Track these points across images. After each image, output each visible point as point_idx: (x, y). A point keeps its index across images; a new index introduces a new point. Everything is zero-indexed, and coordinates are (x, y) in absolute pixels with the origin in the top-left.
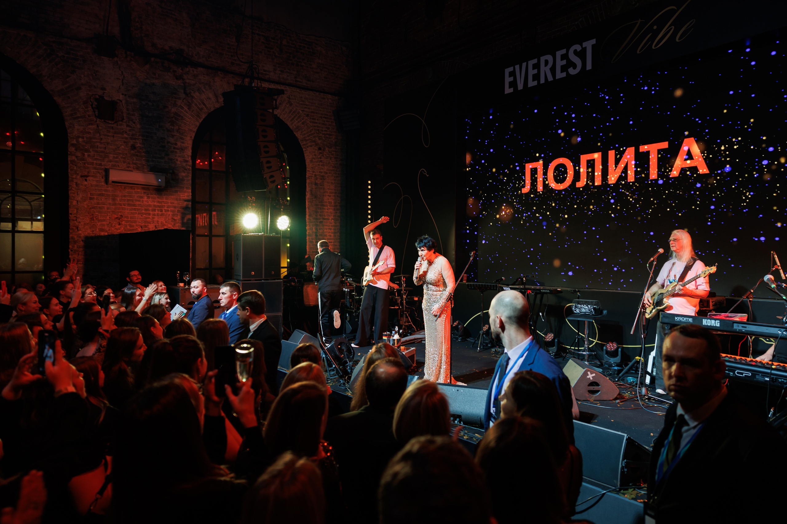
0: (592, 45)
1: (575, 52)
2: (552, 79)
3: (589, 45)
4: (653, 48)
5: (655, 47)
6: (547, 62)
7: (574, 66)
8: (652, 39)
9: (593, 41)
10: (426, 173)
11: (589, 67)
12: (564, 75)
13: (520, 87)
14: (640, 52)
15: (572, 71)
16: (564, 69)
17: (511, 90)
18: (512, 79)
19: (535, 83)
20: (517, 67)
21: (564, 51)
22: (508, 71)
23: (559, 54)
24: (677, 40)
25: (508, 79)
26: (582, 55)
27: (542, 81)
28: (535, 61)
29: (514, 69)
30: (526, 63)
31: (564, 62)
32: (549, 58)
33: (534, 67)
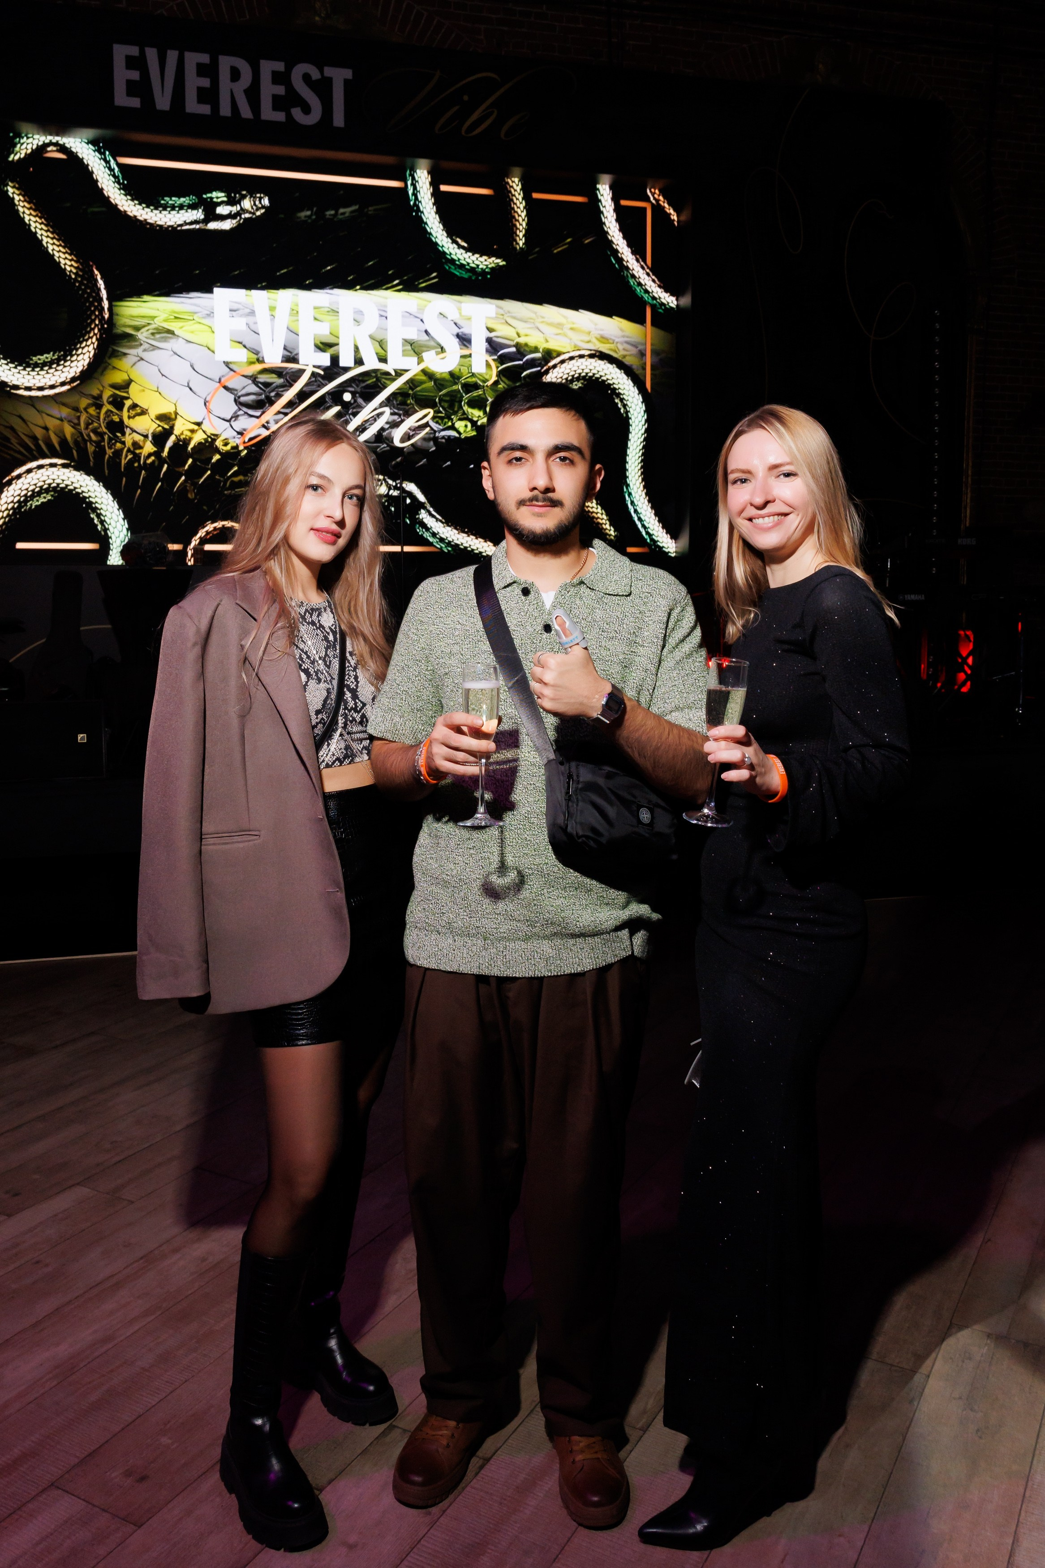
0: (346, 82)
1: (306, 78)
2: (251, 116)
3: (339, 76)
4: (464, 133)
6: (235, 75)
7: (307, 109)
8: (461, 117)
9: (348, 74)
11: (339, 120)
12: (280, 117)
13: (163, 102)
14: (442, 132)
15: (296, 113)
16: (278, 103)
17: (135, 103)
18: (135, 75)
19: (206, 109)
20: (152, 54)
21: (280, 66)
22: (121, 52)
23: (268, 67)
24: (502, 135)
25: (122, 75)
26: (323, 88)
27: (225, 110)
28: (205, 58)
29: (142, 53)
30: (177, 52)
31: (280, 90)
32: (244, 67)
33: (202, 70)
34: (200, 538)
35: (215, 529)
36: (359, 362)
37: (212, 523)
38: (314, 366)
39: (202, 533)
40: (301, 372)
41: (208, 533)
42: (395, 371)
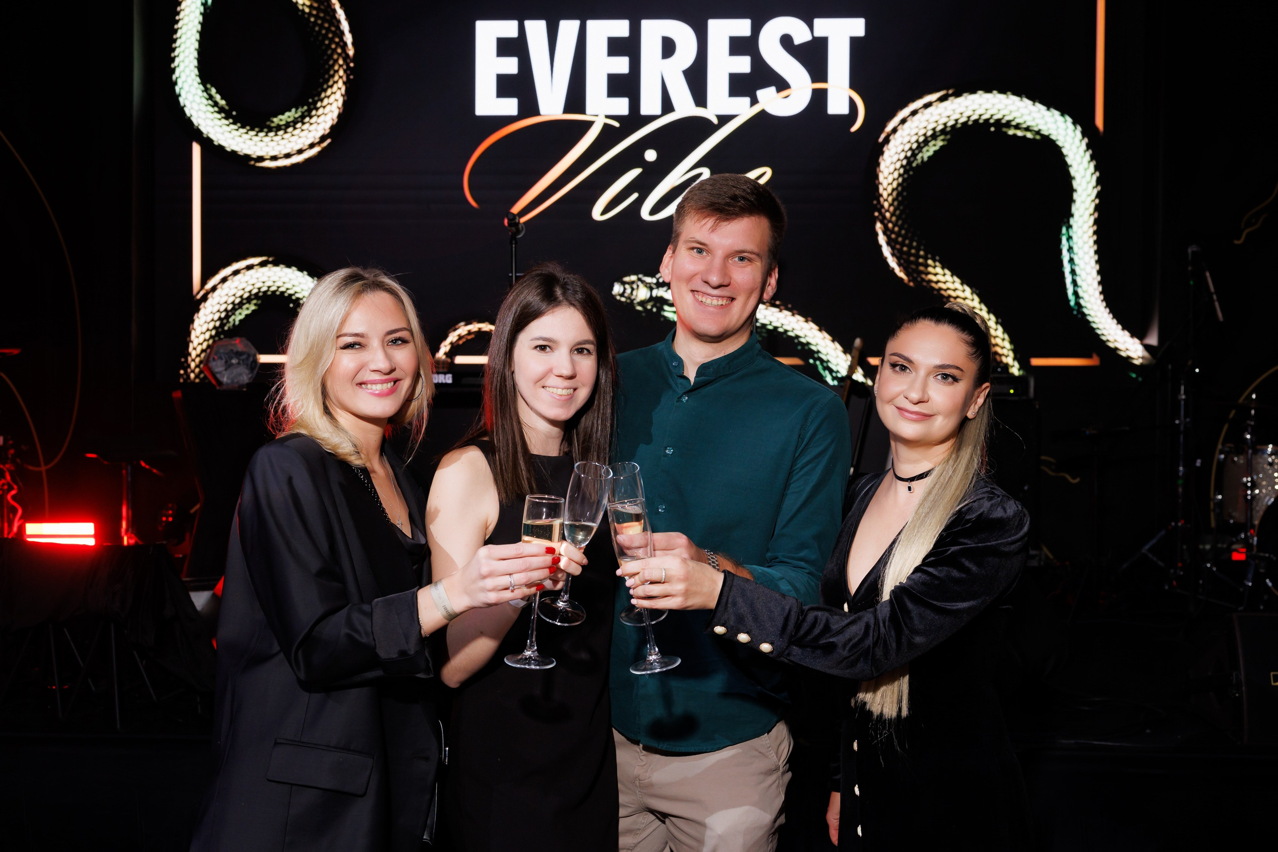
34: (451, 343)
35: (470, 333)
36: (667, 106)
37: (466, 325)
38: (607, 117)
39: (453, 337)
40: (588, 125)
41: (460, 337)
42: (719, 117)
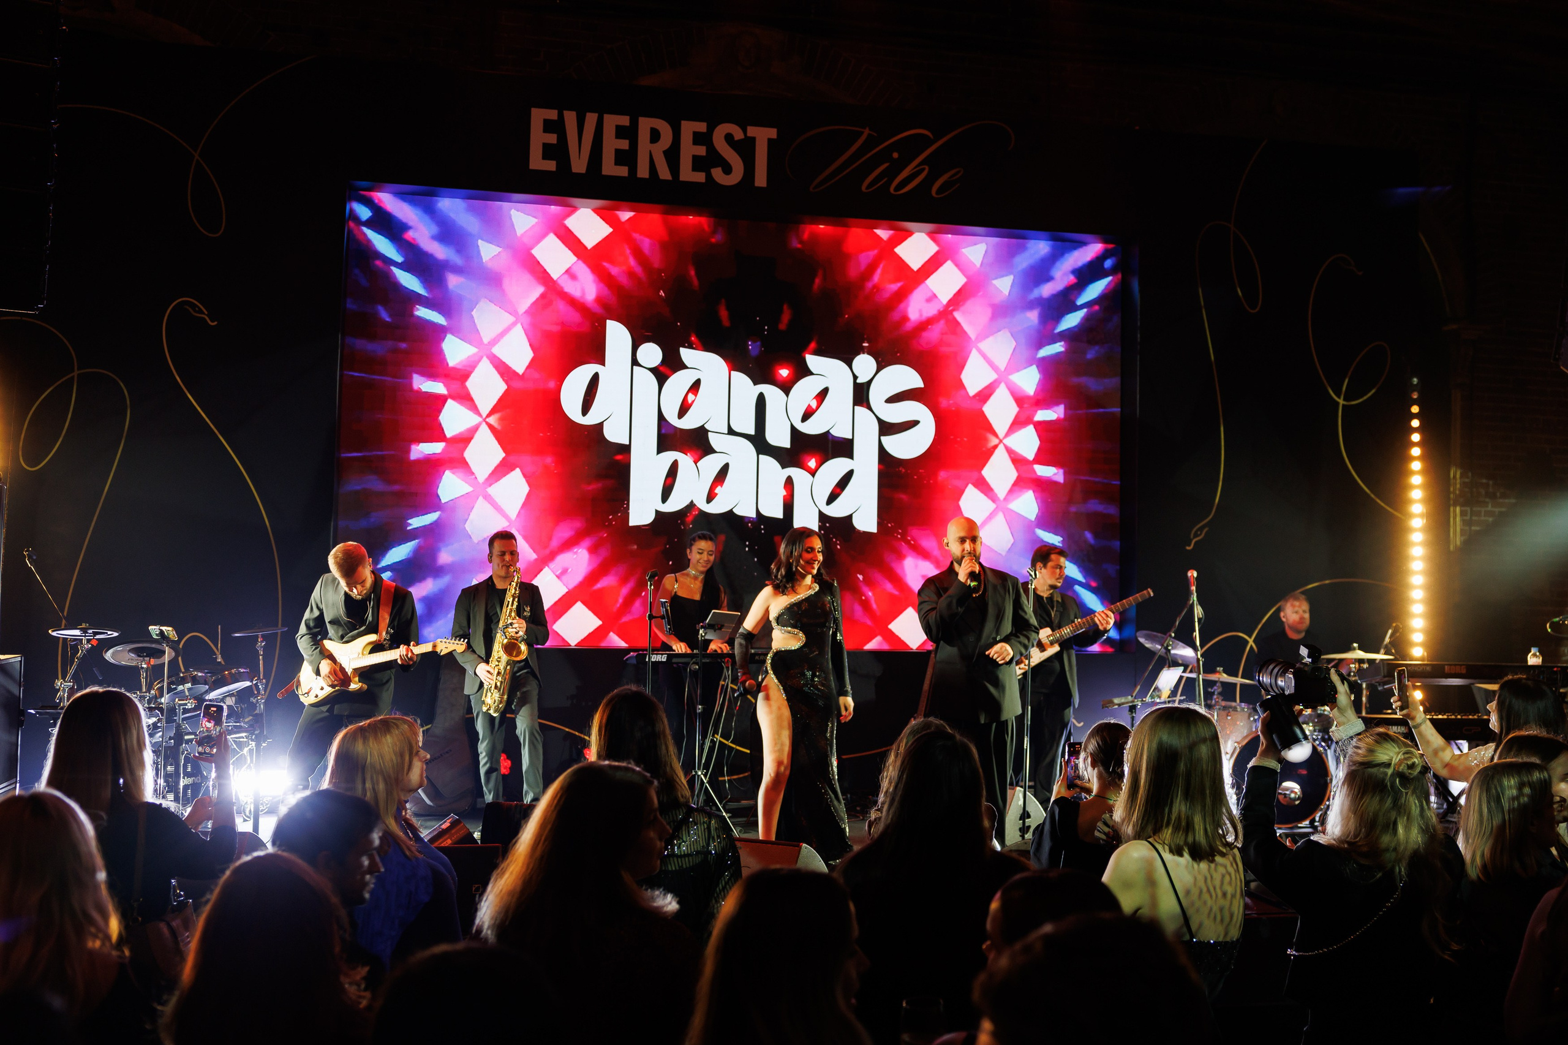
0: (770, 141)
1: (729, 138)
2: (670, 178)
3: (763, 135)
4: (892, 190)
5: (896, 189)
6: (655, 136)
7: (727, 170)
8: (891, 174)
9: (773, 133)
10: (203, 313)
11: (761, 179)
12: (700, 177)
13: (579, 165)
14: (870, 190)
15: (717, 173)
16: (699, 164)
17: (551, 166)
18: (552, 139)
19: (623, 171)
20: (570, 117)
21: (702, 127)
22: (539, 116)
23: (689, 128)
24: (934, 193)
25: (539, 138)
26: (746, 148)
27: (643, 172)
28: (625, 121)
29: (561, 116)
30: (596, 115)
31: (701, 151)
32: (665, 129)
33: (621, 132)
